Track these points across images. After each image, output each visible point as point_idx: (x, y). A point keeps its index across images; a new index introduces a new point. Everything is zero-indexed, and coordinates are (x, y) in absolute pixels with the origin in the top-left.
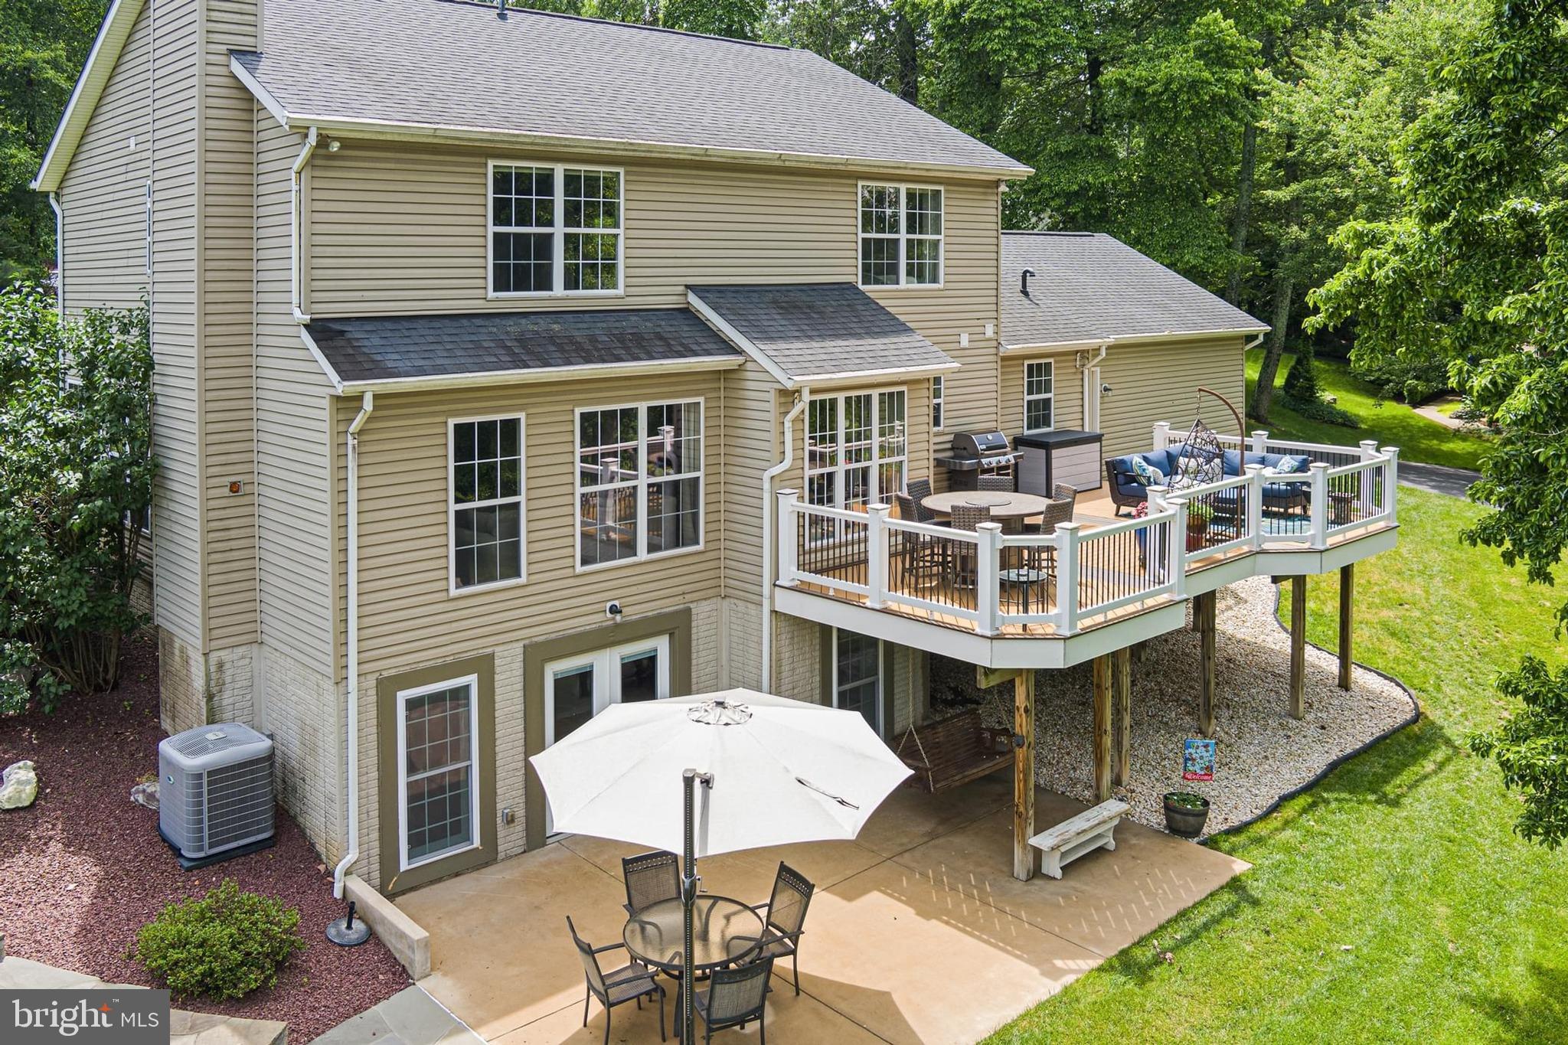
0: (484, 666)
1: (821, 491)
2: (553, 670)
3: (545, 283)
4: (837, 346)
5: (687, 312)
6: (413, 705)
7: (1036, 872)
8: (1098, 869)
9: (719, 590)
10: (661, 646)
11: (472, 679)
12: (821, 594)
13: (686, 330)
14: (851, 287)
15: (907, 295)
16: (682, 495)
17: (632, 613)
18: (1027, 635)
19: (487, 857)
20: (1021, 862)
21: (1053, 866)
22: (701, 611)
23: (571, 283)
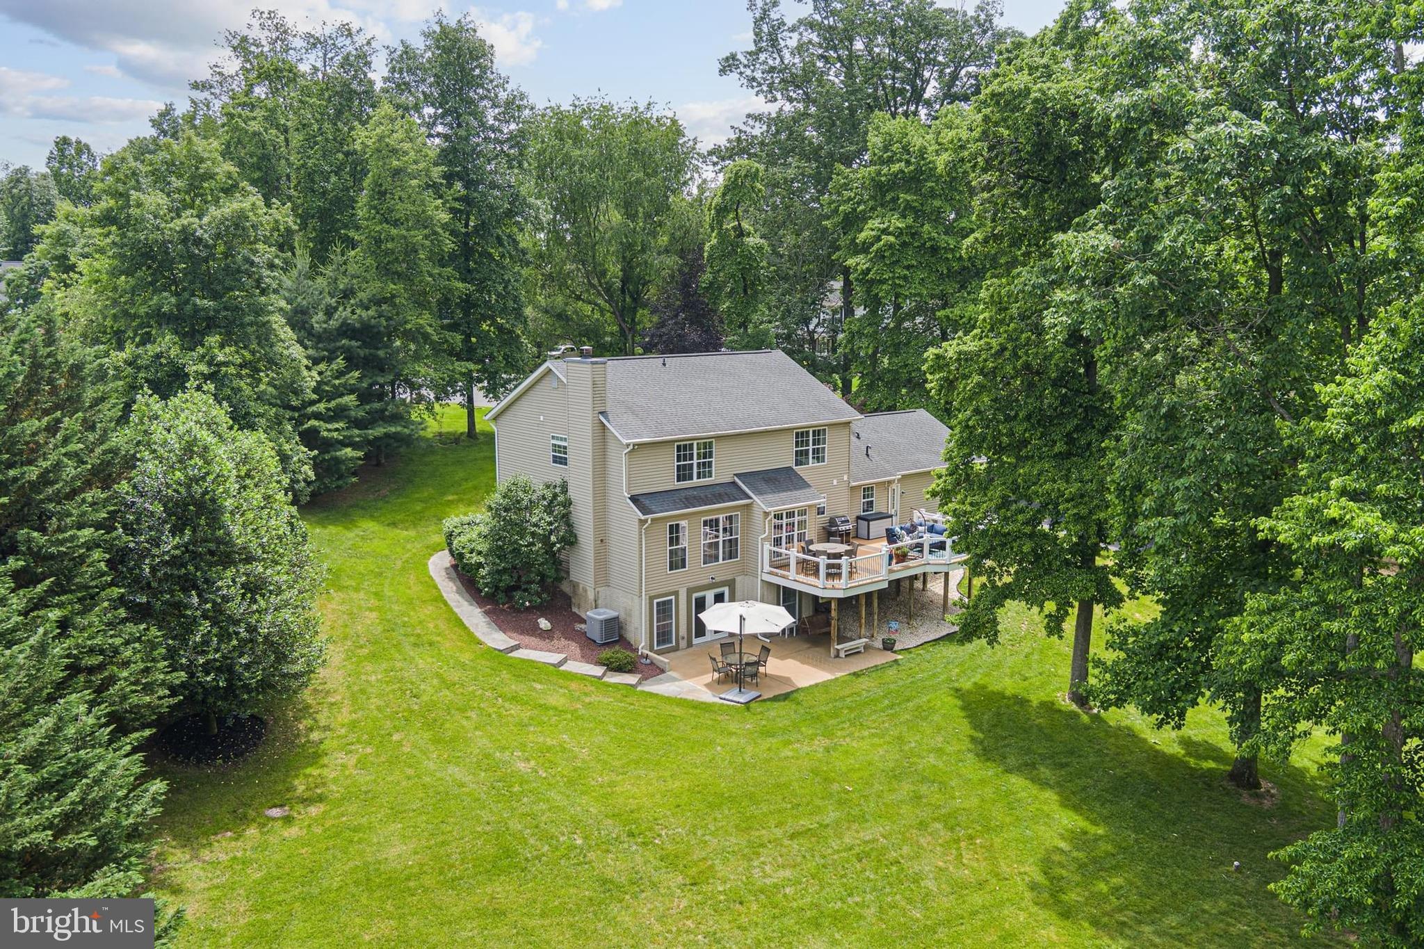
0: (676, 593)
1: (777, 542)
2: (695, 595)
3: (691, 478)
4: (784, 495)
5: (734, 483)
6: (658, 604)
7: (837, 656)
8: (857, 656)
9: (744, 573)
10: (726, 590)
11: (673, 597)
12: (776, 575)
13: (734, 491)
14: (790, 468)
15: (812, 468)
16: (732, 543)
17: (718, 579)
18: (833, 588)
19: (676, 649)
20: (833, 653)
21: (842, 654)
22: (738, 579)
23: (699, 477)
